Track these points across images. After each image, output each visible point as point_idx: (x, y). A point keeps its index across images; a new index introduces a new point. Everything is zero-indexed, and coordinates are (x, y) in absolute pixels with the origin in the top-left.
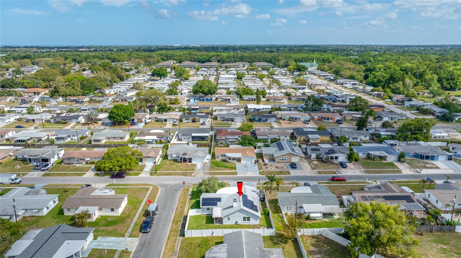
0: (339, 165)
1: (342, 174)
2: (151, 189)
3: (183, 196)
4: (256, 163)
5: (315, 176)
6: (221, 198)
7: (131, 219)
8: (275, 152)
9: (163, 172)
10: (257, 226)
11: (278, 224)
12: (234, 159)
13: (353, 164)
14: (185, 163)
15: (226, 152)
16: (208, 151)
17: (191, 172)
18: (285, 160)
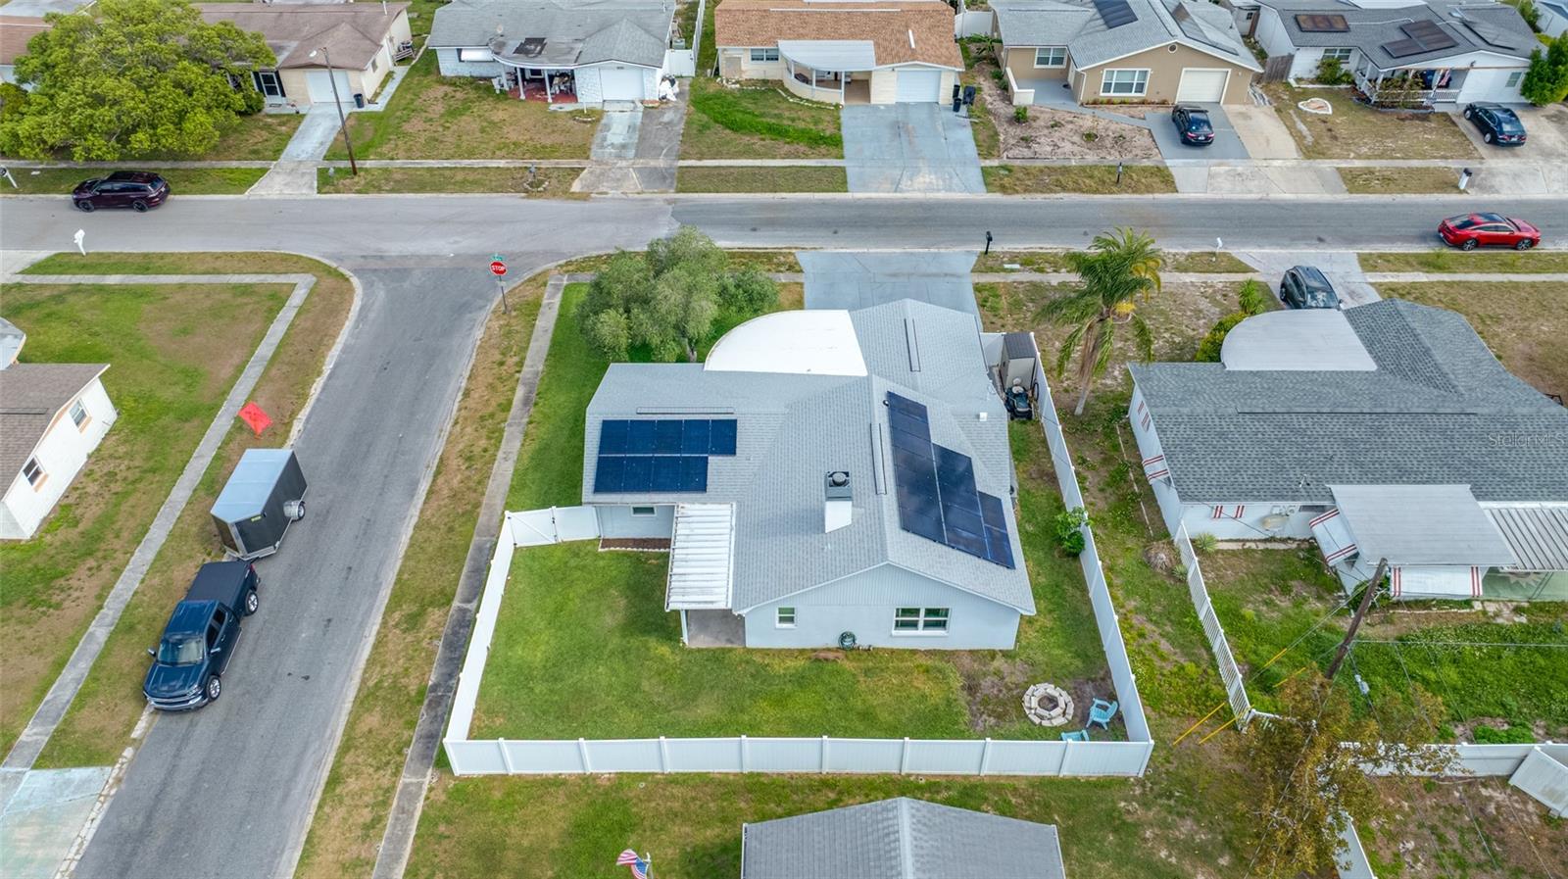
0: (1466, 126)
1: (1491, 189)
2: (297, 298)
3: (498, 357)
4: (963, 108)
5: (1329, 205)
6: (735, 422)
7: (106, 573)
8: (1078, 35)
9: (398, 163)
10: (999, 663)
11: (1154, 648)
12: (832, 80)
13: (1548, 117)
14: (535, 105)
15: (781, 34)
16: (672, 26)
17: (566, 163)
18: (1141, 88)
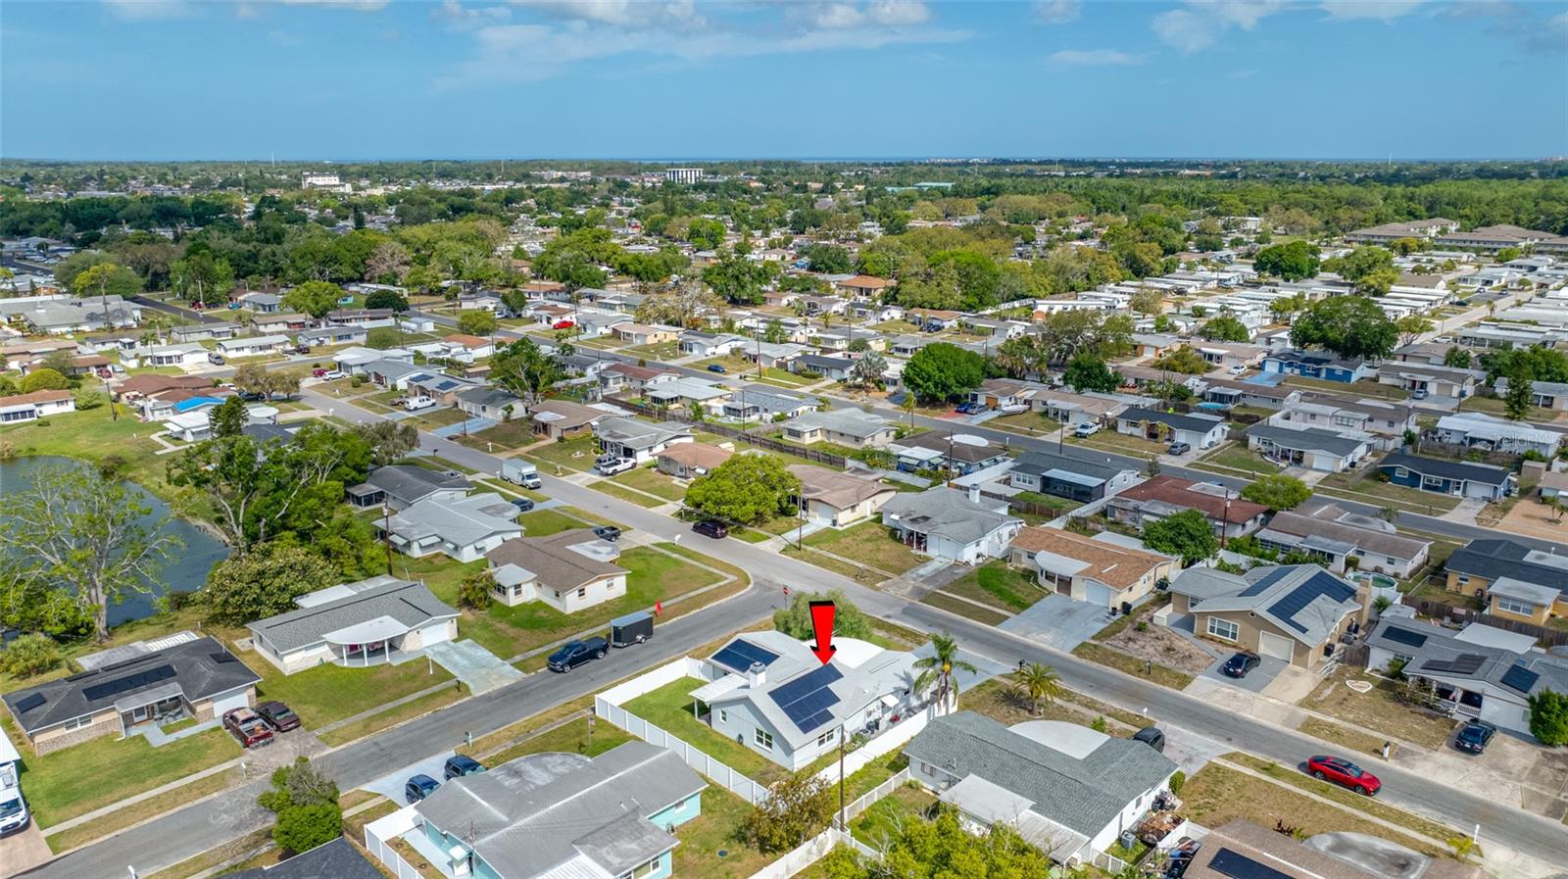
1: (1409, 765)
2: (726, 582)
4: (1119, 615)
5: (1270, 730)
7: (575, 631)
9: (822, 552)
12: (1050, 577)
17: (888, 574)
18: (1234, 636)
